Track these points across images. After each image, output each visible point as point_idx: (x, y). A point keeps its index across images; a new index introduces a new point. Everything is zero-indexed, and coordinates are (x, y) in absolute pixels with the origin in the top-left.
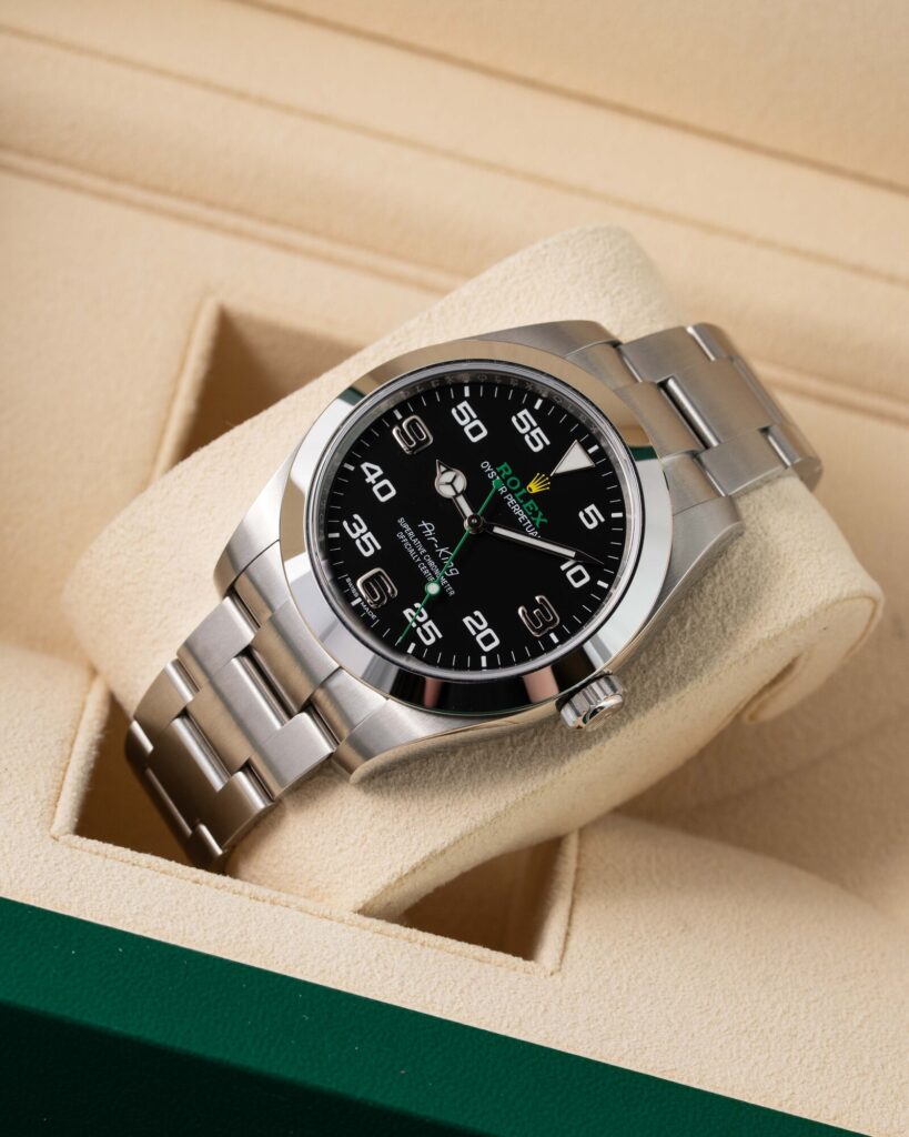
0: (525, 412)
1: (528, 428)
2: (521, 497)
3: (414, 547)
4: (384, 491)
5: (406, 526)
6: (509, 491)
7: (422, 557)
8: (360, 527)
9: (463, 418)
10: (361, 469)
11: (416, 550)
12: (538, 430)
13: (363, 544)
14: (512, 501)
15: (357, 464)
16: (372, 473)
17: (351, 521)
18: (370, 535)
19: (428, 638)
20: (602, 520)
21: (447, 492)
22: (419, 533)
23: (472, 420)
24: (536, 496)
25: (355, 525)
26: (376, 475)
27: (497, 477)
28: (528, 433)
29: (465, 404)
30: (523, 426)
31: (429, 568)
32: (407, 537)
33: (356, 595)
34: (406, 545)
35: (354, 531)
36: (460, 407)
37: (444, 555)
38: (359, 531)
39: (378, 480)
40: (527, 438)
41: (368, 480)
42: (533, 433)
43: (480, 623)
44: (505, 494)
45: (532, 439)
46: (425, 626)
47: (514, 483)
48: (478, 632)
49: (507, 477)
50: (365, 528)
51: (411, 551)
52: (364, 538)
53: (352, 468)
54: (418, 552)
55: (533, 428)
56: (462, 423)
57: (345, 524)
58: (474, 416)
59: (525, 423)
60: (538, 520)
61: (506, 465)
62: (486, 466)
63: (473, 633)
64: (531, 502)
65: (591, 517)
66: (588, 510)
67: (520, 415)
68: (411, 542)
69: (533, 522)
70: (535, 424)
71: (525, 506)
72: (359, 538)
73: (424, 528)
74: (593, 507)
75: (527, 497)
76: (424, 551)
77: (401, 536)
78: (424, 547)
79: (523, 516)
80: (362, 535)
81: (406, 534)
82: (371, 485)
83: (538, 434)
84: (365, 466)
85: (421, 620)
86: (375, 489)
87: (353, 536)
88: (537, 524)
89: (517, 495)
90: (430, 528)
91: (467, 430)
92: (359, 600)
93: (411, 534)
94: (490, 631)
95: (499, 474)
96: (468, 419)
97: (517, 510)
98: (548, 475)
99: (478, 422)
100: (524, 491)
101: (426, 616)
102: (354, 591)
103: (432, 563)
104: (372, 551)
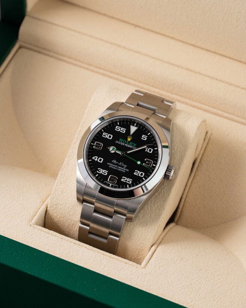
0: (117, 127)
1: (120, 129)
2: (128, 143)
3: (114, 167)
4: (100, 160)
5: (110, 164)
6: (125, 144)
7: (117, 168)
8: (101, 170)
9: (106, 136)
10: (93, 159)
11: (115, 167)
12: (122, 128)
13: (104, 173)
14: (127, 145)
15: (91, 158)
16: (95, 158)
17: (98, 170)
18: (104, 170)
19: (130, 182)
20: (147, 137)
21: (113, 152)
22: (113, 163)
23: (108, 135)
24: (131, 141)
25: (99, 170)
26: (97, 158)
27: (121, 142)
28: (120, 130)
29: (104, 133)
30: (118, 130)
31: (120, 169)
32: (111, 166)
33: (110, 183)
34: (112, 167)
35: (100, 172)
36: (103, 134)
37: (121, 164)
38: (101, 171)
39: (98, 159)
40: (121, 131)
41: (96, 160)
42: (121, 130)
43: (138, 172)
44: (124, 145)
45: (122, 131)
46: (128, 180)
47: (125, 141)
48: (139, 174)
49: (122, 141)
50: (102, 170)
51: (114, 168)
52: (103, 172)
53: (91, 160)
54: (116, 167)
55: (121, 129)
56: (106, 137)
57: (97, 172)
58: (108, 134)
59: (118, 129)
60: (135, 145)
61: (120, 139)
62: (117, 142)
63: (138, 175)
64: (131, 143)
65: (144, 137)
66: (143, 137)
67: (116, 128)
68: (113, 166)
69: (134, 146)
70: (120, 128)
71: (130, 144)
72: (102, 172)
73: (113, 162)
74: (143, 135)
75: (129, 142)
76: (117, 166)
77: (110, 166)
78: (116, 165)
79: (131, 146)
80: (102, 171)
81: (111, 165)
82: (97, 161)
83: (122, 129)
84: (93, 158)
85: (126, 180)
86: (98, 161)
87: (101, 173)
88: (135, 146)
89: (127, 143)
90: (115, 161)
91: (108, 138)
92: (111, 184)
93: (112, 165)
94: (141, 172)
95: (120, 142)
96: (107, 136)
97: (129, 146)
98: (130, 135)
99: (109, 135)
100: (128, 142)
101: (126, 178)
102: (109, 183)
103: (120, 168)
104: (107, 173)
